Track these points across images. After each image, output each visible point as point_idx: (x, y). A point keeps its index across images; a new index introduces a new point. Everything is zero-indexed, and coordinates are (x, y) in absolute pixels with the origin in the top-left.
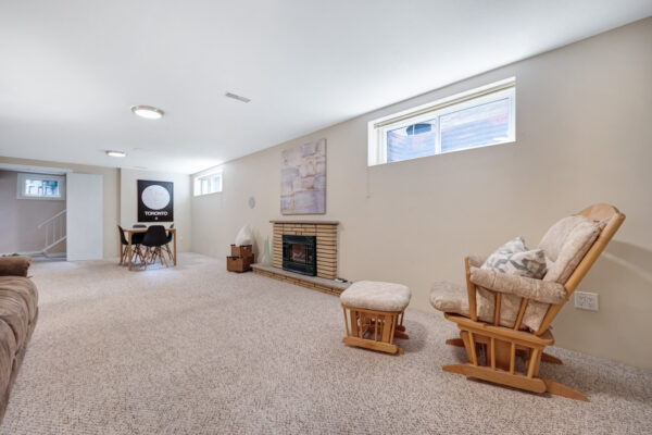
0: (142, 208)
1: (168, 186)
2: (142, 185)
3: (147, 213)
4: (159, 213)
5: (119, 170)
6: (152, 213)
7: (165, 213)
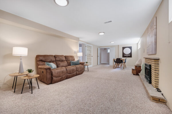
0: (123, 54)
1: (130, 48)
2: (124, 48)
3: (125, 55)
4: (128, 55)
5: (119, 45)
6: (126, 55)
7: (129, 55)
